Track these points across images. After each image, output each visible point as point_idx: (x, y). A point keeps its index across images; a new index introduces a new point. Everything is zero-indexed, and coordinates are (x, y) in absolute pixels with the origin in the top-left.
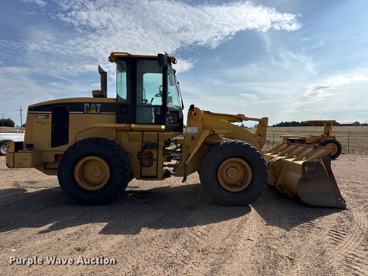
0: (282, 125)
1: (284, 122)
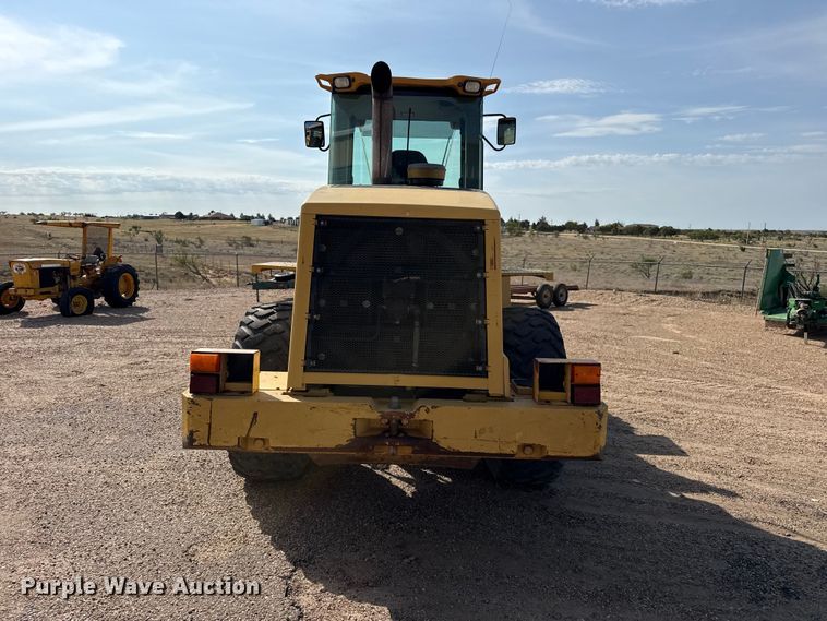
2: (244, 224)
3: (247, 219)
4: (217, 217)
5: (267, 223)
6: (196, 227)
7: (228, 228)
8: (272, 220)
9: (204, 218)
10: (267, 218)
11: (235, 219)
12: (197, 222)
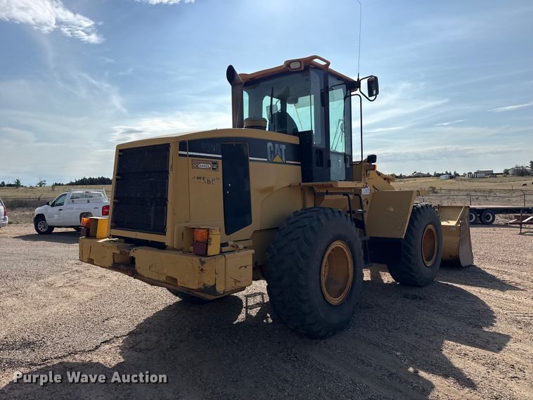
0: (83, 182)
1: (87, 178)
2: (435, 179)
3: (438, 175)
4: (417, 176)
5: (451, 177)
6: (402, 183)
7: (423, 183)
8: (457, 175)
9: (410, 177)
10: (453, 174)
11: (430, 176)
12: (405, 179)
